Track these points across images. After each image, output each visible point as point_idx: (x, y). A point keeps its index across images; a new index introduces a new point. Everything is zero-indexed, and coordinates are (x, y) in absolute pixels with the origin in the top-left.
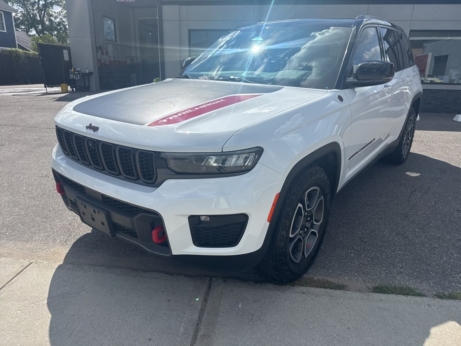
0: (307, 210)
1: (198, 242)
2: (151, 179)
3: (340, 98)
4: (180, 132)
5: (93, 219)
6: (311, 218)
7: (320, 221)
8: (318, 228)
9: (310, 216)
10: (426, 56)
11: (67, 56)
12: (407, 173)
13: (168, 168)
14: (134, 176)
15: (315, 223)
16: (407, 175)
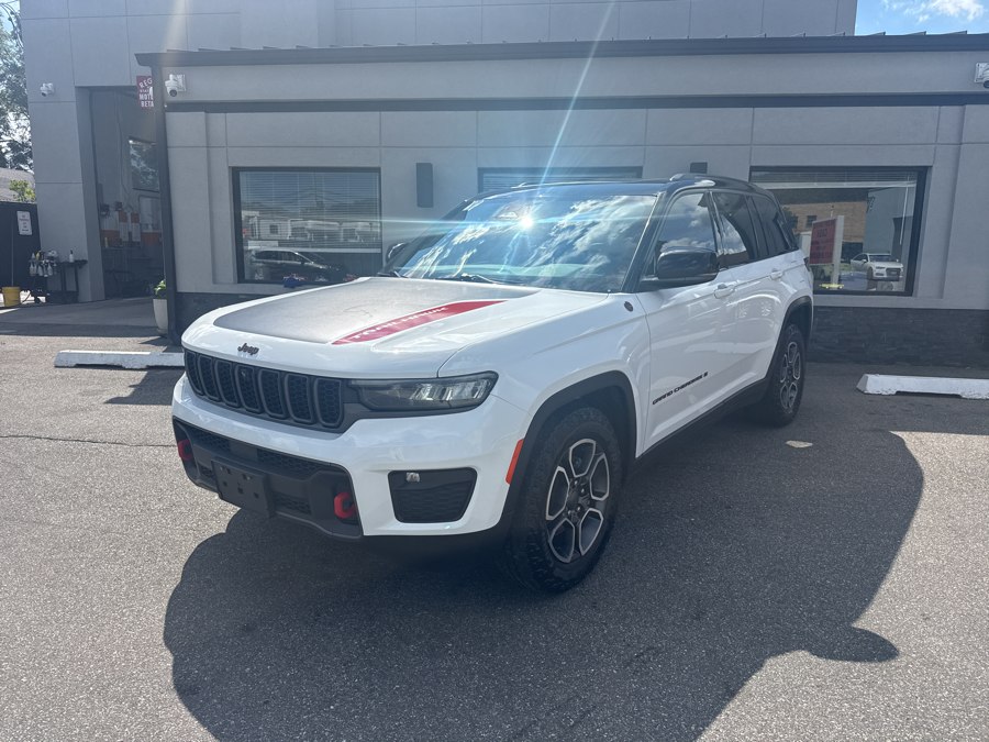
0: (576, 476)
1: (403, 514)
2: (334, 421)
3: (628, 306)
4: (378, 351)
5: (241, 491)
6: (587, 490)
7: (604, 494)
8: (602, 506)
9: (584, 487)
10: (833, 223)
11: (29, 224)
12: (788, 443)
13: (360, 402)
14: (309, 418)
15: (594, 498)
16: (788, 446)
